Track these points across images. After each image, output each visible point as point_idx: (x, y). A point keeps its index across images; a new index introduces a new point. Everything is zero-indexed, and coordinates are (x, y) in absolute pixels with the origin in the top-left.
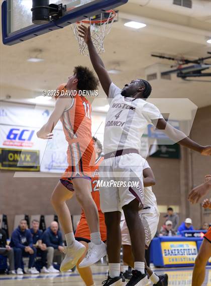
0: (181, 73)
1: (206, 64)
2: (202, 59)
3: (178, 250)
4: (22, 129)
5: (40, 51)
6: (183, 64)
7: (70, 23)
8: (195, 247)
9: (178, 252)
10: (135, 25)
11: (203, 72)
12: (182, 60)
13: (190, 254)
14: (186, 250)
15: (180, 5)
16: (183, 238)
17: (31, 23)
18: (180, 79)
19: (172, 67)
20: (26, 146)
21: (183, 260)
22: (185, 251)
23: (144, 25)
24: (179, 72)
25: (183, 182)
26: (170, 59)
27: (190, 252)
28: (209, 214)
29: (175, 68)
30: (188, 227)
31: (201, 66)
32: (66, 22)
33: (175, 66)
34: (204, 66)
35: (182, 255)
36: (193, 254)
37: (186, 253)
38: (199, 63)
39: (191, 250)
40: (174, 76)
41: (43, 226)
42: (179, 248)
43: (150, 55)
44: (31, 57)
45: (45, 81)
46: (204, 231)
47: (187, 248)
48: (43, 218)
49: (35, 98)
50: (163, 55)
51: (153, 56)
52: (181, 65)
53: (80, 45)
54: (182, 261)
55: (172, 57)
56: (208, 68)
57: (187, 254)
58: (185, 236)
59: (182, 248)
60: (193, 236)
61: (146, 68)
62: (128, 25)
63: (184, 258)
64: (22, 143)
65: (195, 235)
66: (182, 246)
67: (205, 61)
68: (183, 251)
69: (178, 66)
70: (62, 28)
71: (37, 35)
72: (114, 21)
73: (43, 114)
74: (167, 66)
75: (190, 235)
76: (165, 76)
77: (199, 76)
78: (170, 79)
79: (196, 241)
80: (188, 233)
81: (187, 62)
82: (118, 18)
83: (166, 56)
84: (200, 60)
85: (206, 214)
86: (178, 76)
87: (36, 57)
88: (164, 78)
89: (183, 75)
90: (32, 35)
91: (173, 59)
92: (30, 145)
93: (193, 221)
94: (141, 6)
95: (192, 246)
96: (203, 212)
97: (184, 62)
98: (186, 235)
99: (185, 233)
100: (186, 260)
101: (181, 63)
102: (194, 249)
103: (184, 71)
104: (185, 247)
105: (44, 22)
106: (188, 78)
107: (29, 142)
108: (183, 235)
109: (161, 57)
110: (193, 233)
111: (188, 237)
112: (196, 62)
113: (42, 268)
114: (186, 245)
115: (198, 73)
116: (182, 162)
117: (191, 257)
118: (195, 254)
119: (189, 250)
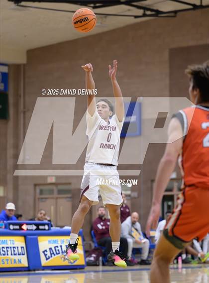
8: (24, 245)
13: (15, 255)
14: (10, 248)
16: (7, 230)
21: (6, 262)
22: (9, 250)
27: (16, 252)
28: (46, 198)
35: (4, 255)
36: (19, 254)
37: (9, 253)
39: (18, 247)
47: (12, 246)
54: (4, 263)
57: (12, 255)
58: (10, 229)
59: (5, 246)
60: (21, 229)
63: (7, 260)
65: (25, 227)
66: (5, 242)
68: (5, 250)
75: (17, 227)
79: (25, 236)
80: (14, 224)
85: (42, 198)
95: (18, 242)
96: (38, 196)
98: (12, 227)
99: (10, 224)
100: (9, 262)
102: (22, 247)
108: (7, 226)
110: (21, 225)
111: (14, 229)
114: (10, 240)
116: (11, 124)
117: (17, 257)
118: (23, 254)
119: (14, 247)
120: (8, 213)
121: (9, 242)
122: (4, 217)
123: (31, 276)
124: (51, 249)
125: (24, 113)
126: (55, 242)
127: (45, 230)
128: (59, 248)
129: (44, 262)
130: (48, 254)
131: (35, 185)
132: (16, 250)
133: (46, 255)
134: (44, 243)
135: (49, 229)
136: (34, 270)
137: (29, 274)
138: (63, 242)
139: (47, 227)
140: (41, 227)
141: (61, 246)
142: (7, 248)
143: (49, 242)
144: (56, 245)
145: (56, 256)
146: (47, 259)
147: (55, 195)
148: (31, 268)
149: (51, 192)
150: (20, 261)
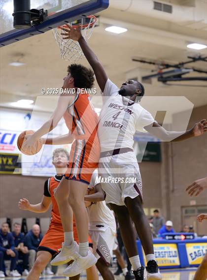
0: (162, 77)
1: (186, 68)
2: (182, 64)
3: (159, 252)
4: (3, 133)
5: (22, 55)
6: (164, 68)
7: (52, 28)
8: (176, 250)
9: (159, 255)
10: (116, 30)
11: (183, 76)
12: (163, 65)
13: (170, 257)
14: (167, 252)
15: (161, 10)
16: (164, 240)
17: (12, 28)
18: (161, 84)
19: (152, 71)
20: (7, 150)
21: (164, 262)
23: (125, 30)
24: (160, 76)
25: (163, 185)
26: (150, 63)
27: (171, 255)
28: (190, 216)
29: (155, 73)
30: (169, 230)
31: (181, 70)
32: (47, 27)
33: (156, 71)
34: (184, 70)
35: (163, 257)
36: (173, 256)
37: (166, 255)
38: (179, 68)
40: (155, 80)
41: (25, 228)
42: (160, 251)
43: (131, 60)
44: (13, 62)
45: (27, 85)
46: (185, 234)
47: (168, 251)
48: (24, 221)
49: (16, 101)
50: (144, 60)
51: (134, 60)
52: (161, 69)
53: (61, 50)
54: (163, 263)
55: (152, 62)
56: (188, 72)
57: (168, 257)
58: (165, 238)
59: (163, 251)
60: (174, 239)
61: (127, 73)
62: (108, 29)
63: (165, 261)
64: (3, 147)
65: (176, 237)
66: (162, 248)
67: (186, 66)
68: (163, 253)
69: (158, 70)
70: (43, 32)
71: (18, 40)
72: (95, 26)
73: (25, 118)
74: (148, 70)
75: (171, 237)
76: (146, 80)
77: (180, 80)
78: (150, 83)
79: (177, 244)
80: (169, 236)
81: (168, 66)
82: (99, 22)
83: (146, 60)
84: (180, 64)
85: (187, 216)
86: (159, 80)
87: (18, 62)
88: (145, 82)
89: (163, 79)
90: (14, 39)
91: (154, 64)
92: (13, 148)
93: (173, 224)
94: (122, 11)
95: (172, 248)
96: (184, 214)
97: (165, 67)
98: (167, 237)
99: (166, 235)
100: (167, 262)
101: (162, 67)
102: (175, 252)
103: (165, 76)
104: (166, 250)
105: (26, 27)
106: (168, 82)
107: (11, 145)
108: (164, 237)
109: (142, 61)
110: (174, 236)
111: (169, 239)
112: (176, 66)
113: (23, 271)
114: (167, 247)
115: (179, 77)
116: (163, 165)
117: (172, 259)
118: (176, 256)
119: (170, 252)
120: (167, 228)
121: (165, 248)
122: (164, 230)
123: (182, 272)
124: (195, 252)
125: (172, 157)
126: (198, 247)
127: (190, 239)
128: (201, 252)
129: (191, 262)
130: (194, 256)
131: (182, 207)
132: (171, 253)
133: (192, 257)
134: (190, 248)
135: (193, 238)
136: (184, 267)
137: (181, 271)
138: (203, 247)
139: (191, 237)
140: (188, 237)
141: (202, 250)
142: (165, 252)
143: (194, 247)
144: (198, 249)
145: (199, 257)
146: (193, 259)
147: (196, 213)
148: (182, 266)
149: (193, 211)
150: (174, 261)
